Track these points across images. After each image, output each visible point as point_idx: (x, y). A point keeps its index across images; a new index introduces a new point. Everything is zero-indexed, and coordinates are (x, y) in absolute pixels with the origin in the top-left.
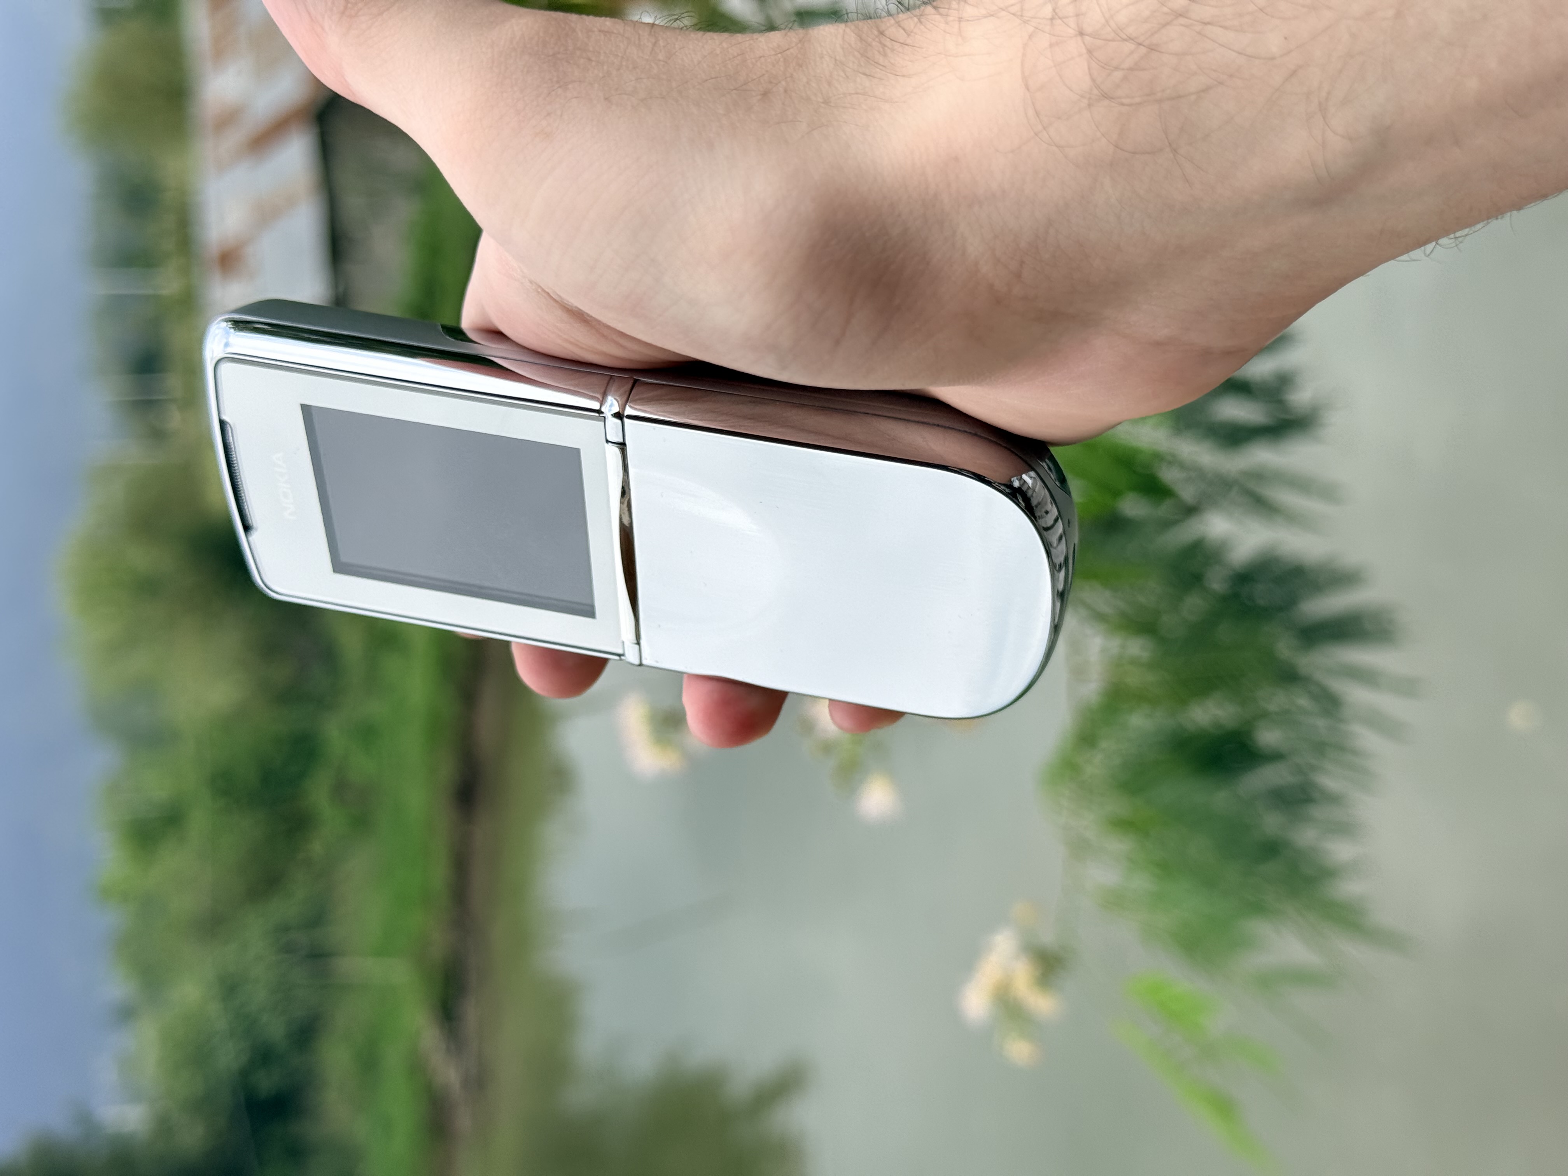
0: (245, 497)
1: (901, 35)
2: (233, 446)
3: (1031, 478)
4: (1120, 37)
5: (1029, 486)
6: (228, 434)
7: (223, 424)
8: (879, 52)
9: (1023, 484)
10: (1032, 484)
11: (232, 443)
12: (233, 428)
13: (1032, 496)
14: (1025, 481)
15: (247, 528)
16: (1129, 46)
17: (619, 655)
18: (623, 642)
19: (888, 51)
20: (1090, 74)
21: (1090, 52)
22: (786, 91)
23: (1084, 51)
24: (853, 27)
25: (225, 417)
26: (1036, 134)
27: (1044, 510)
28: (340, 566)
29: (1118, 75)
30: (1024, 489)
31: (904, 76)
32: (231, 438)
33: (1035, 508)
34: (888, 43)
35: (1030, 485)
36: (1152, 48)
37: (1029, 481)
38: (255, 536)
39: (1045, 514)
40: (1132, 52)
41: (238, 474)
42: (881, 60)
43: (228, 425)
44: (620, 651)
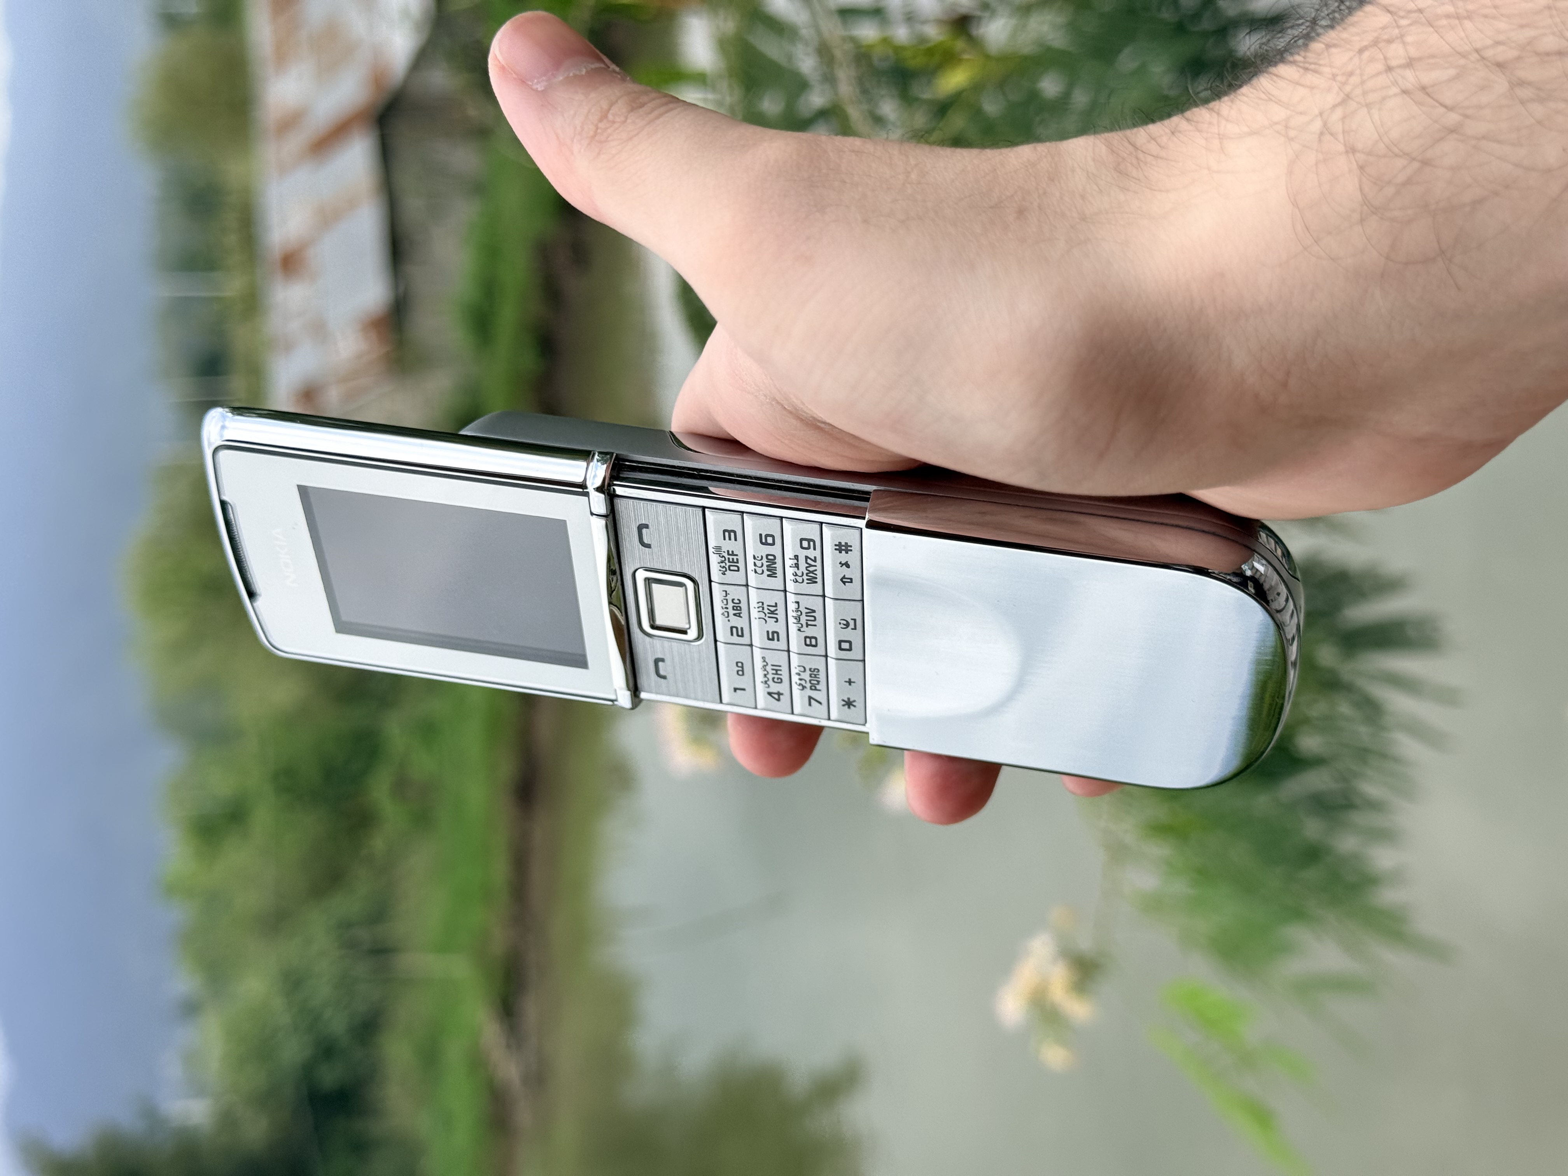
0: (248, 567)
1: (1153, 148)
2: (234, 522)
3: (1263, 565)
4: (1393, 152)
5: (1261, 573)
6: (229, 512)
7: (223, 504)
8: (1132, 164)
9: (1256, 572)
10: (1264, 571)
11: (233, 520)
12: (233, 506)
13: (1265, 581)
14: (1257, 570)
15: (251, 595)
16: (1400, 163)
17: (612, 701)
18: (616, 690)
19: (1141, 164)
20: (1361, 190)
21: (1361, 168)
22: (1039, 207)
23: (1355, 166)
24: (1103, 140)
25: (224, 498)
26: (1305, 249)
27: (1276, 593)
28: (342, 627)
29: (1390, 191)
30: (1257, 576)
31: (1161, 191)
32: (231, 515)
33: (1267, 592)
34: (1141, 155)
35: (1263, 572)
36: (1426, 163)
37: (1261, 569)
38: (259, 603)
39: (1277, 596)
40: (1404, 167)
41: (240, 547)
42: (1134, 173)
43: (229, 505)
44: (613, 697)
